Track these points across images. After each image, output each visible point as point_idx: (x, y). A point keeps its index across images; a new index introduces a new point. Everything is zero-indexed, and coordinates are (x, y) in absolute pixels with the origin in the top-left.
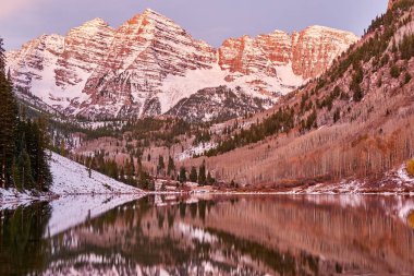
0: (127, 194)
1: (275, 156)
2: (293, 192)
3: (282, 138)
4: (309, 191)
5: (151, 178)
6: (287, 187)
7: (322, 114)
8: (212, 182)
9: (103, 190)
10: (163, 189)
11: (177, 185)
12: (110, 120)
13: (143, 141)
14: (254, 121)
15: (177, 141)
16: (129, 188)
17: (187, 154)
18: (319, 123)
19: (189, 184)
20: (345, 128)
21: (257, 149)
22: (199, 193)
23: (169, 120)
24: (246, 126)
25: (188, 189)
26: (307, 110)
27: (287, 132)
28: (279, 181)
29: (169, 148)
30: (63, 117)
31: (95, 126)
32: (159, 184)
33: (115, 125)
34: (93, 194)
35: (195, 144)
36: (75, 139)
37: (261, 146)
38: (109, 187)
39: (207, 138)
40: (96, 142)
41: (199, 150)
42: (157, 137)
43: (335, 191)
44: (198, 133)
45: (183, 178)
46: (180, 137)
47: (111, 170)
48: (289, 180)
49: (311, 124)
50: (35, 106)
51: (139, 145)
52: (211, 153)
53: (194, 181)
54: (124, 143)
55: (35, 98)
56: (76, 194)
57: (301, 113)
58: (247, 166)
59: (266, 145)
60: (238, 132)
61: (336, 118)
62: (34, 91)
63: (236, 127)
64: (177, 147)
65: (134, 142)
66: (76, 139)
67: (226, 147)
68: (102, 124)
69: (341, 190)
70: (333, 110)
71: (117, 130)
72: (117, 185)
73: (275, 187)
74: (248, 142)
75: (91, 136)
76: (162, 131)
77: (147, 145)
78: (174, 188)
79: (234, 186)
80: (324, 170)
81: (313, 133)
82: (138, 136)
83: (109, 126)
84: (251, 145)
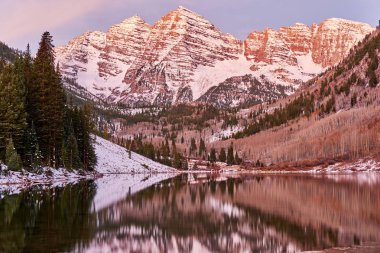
0: (163, 173)
1: (297, 138)
2: (314, 171)
3: (303, 121)
4: (329, 169)
5: (184, 158)
6: (309, 166)
7: (340, 99)
8: (239, 162)
9: (142, 169)
10: (195, 168)
11: (208, 165)
12: (147, 107)
13: (176, 125)
14: (278, 107)
15: (208, 125)
16: (165, 167)
17: (216, 137)
18: (337, 107)
19: (219, 163)
20: (361, 111)
21: (280, 132)
22: (227, 172)
23: (200, 107)
24: (270, 110)
25: (218, 168)
26: (327, 95)
27: (308, 115)
28: (301, 160)
29: (201, 131)
30: (106, 104)
31: (134, 112)
32: (191, 163)
33: (152, 111)
34: (133, 173)
35: (224, 127)
37: (284, 129)
38: (147, 167)
39: (234, 122)
40: (135, 126)
41: (228, 133)
42: (190, 122)
43: (353, 169)
44: (226, 118)
45: (213, 158)
46: (210, 122)
47: (148, 151)
48: (310, 159)
49: (330, 108)
50: (80, 95)
51: (173, 129)
52: (238, 136)
53: (223, 161)
54: (160, 127)
55: (81, 88)
56: (118, 173)
57: (320, 99)
58: (271, 147)
59: (288, 128)
60: (263, 116)
61: (353, 102)
62: (79, 82)
63: (260, 111)
64: (207, 130)
65: (169, 126)
66: (117, 125)
67: (252, 130)
68: (140, 111)
69: (359, 169)
70: (350, 96)
71: (154, 116)
72: (153, 165)
73: (297, 166)
74: (272, 126)
75: (131, 121)
76: (194, 116)
77: (180, 128)
78: (205, 167)
79: (259, 165)
80: (342, 150)
81: (332, 116)
82: (173, 121)
83: (147, 112)
84: (275, 128)
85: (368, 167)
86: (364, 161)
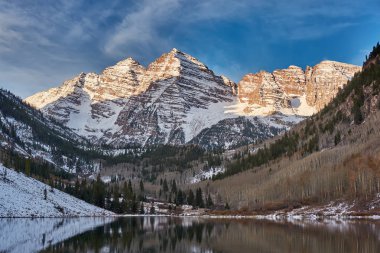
1: (276, 179)
3: (284, 161)
7: (323, 138)
10: (153, 212)
11: (170, 208)
12: (132, 148)
13: (158, 166)
14: (262, 147)
15: (190, 167)
17: (199, 177)
18: (321, 147)
19: (186, 207)
20: (345, 150)
21: (259, 173)
22: (189, 216)
23: (184, 148)
24: (254, 151)
26: (311, 134)
27: (290, 155)
29: (181, 172)
30: (90, 145)
31: (117, 153)
33: (136, 152)
35: (206, 169)
36: (96, 165)
39: (216, 163)
40: (114, 168)
42: (171, 163)
43: (319, 214)
44: (210, 159)
46: (192, 163)
49: (313, 147)
50: (64, 136)
51: (154, 170)
53: (190, 204)
54: (141, 167)
55: (65, 128)
59: (268, 168)
60: (246, 156)
61: (337, 141)
62: (68, 125)
63: (246, 152)
64: (189, 171)
65: (150, 168)
67: (233, 170)
68: (123, 151)
69: (326, 213)
70: (334, 134)
71: (137, 156)
75: (110, 162)
76: (177, 157)
77: (162, 170)
78: (166, 211)
81: (315, 155)
82: (154, 162)
83: (130, 153)
84: (255, 168)
85: (338, 211)
86: (335, 205)
